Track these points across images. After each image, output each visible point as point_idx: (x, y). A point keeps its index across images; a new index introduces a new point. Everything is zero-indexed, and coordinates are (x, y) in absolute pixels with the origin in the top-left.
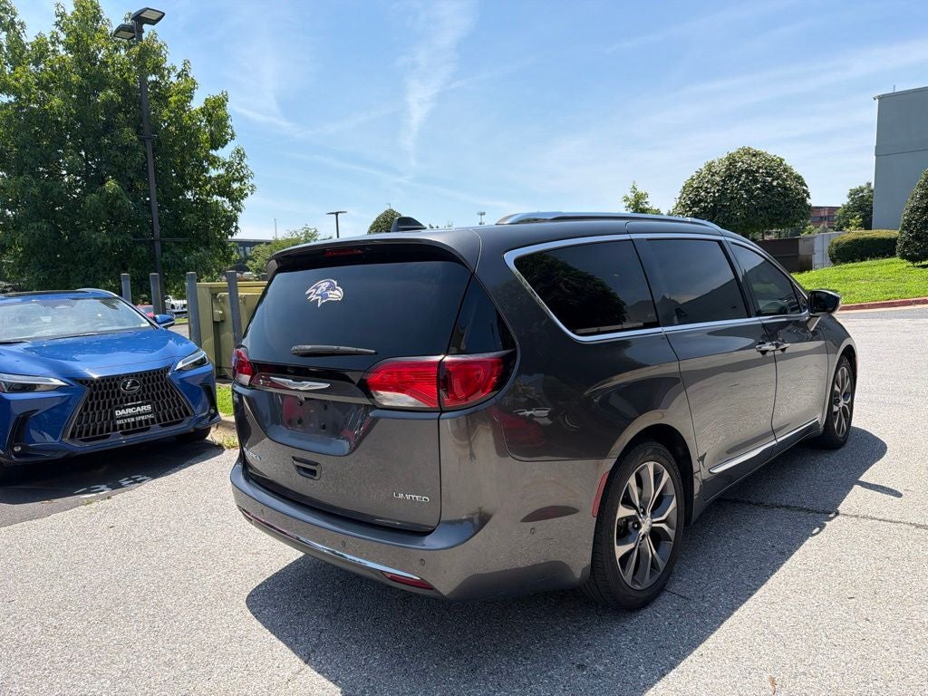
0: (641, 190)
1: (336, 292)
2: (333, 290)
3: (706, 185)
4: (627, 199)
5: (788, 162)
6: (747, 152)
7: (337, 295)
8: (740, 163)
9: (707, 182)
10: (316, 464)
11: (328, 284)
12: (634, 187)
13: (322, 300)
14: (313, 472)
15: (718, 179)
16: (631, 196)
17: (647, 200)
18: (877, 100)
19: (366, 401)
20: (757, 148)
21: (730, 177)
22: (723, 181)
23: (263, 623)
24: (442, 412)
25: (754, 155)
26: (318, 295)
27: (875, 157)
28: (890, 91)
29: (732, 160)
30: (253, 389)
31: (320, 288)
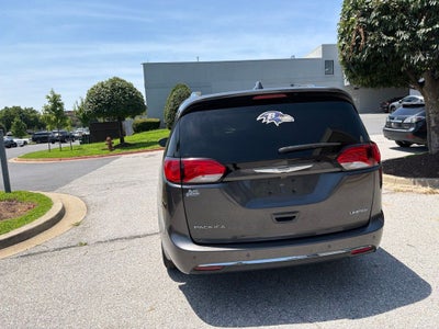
1: (285, 117)
4: (48, 97)
8: (117, 84)
10: (295, 212)
11: (274, 114)
12: (52, 91)
13: (277, 122)
14: (293, 218)
16: (51, 96)
17: (60, 98)
18: (143, 65)
22: (111, 91)
25: (121, 81)
26: (270, 120)
30: (222, 182)
31: (269, 117)
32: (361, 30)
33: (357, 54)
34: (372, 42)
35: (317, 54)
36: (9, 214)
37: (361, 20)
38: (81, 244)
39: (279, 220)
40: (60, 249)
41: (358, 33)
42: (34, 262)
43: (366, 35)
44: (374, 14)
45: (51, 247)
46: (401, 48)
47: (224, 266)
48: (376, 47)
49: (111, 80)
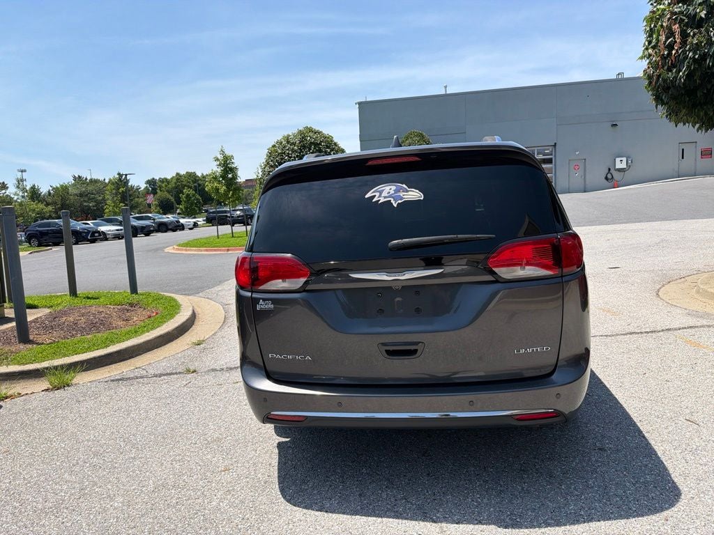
0: (228, 153)
1: (410, 193)
2: (407, 191)
3: (287, 152)
4: (217, 159)
5: (335, 140)
6: (311, 130)
7: (414, 195)
8: (309, 138)
9: (288, 150)
10: (417, 343)
11: (394, 188)
12: (222, 150)
13: (396, 201)
14: (415, 351)
15: (296, 148)
16: (221, 157)
17: (233, 161)
18: (357, 106)
19: (490, 278)
20: (316, 128)
21: (304, 147)
22: (300, 149)
23: (344, 513)
24: (562, 276)
25: (315, 133)
26: (385, 197)
27: (359, 142)
28: (364, 100)
29: (303, 135)
30: (305, 291)
31: (386, 192)
32: (676, 27)
33: (669, 70)
34: (696, 48)
36: (121, 323)
37: (677, 8)
38: (188, 371)
39: (390, 353)
40: (160, 375)
41: (671, 34)
42: (122, 389)
43: (684, 35)
45: (152, 372)
47: (307, 417)
48: (704, 57)
49: (300, 132)
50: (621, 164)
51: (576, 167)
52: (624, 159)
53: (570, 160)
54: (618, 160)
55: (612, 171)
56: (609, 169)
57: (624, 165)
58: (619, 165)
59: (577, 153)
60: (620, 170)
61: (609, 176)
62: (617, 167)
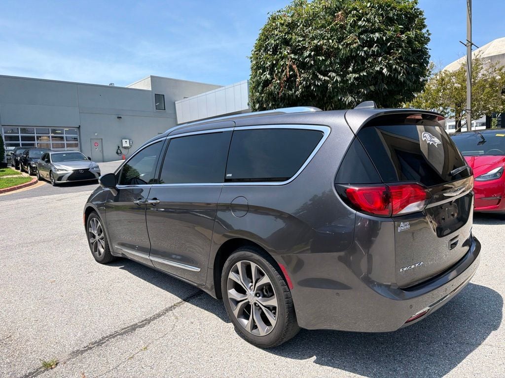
1: (435, 139)
7: (437, 140)
11: (428, 135)
26: (430, 141)
32: (294, 66)
35: (146, 86)
37: (292, 56)
41: (291, 69)
43: (299, 72)
44: (306, 53)
46: (333, 88)
50: (126, 144)
51: (96, 144)
52: (128, 141)
53: (91, 139)
54: (124, 141)
55: (121, 148)
56: (119, 147)
57: (127, 145)
58: (125, 145)
59: (96, 134)
60: (125, 148)
61: (119, 152)
62: (123, 146)
